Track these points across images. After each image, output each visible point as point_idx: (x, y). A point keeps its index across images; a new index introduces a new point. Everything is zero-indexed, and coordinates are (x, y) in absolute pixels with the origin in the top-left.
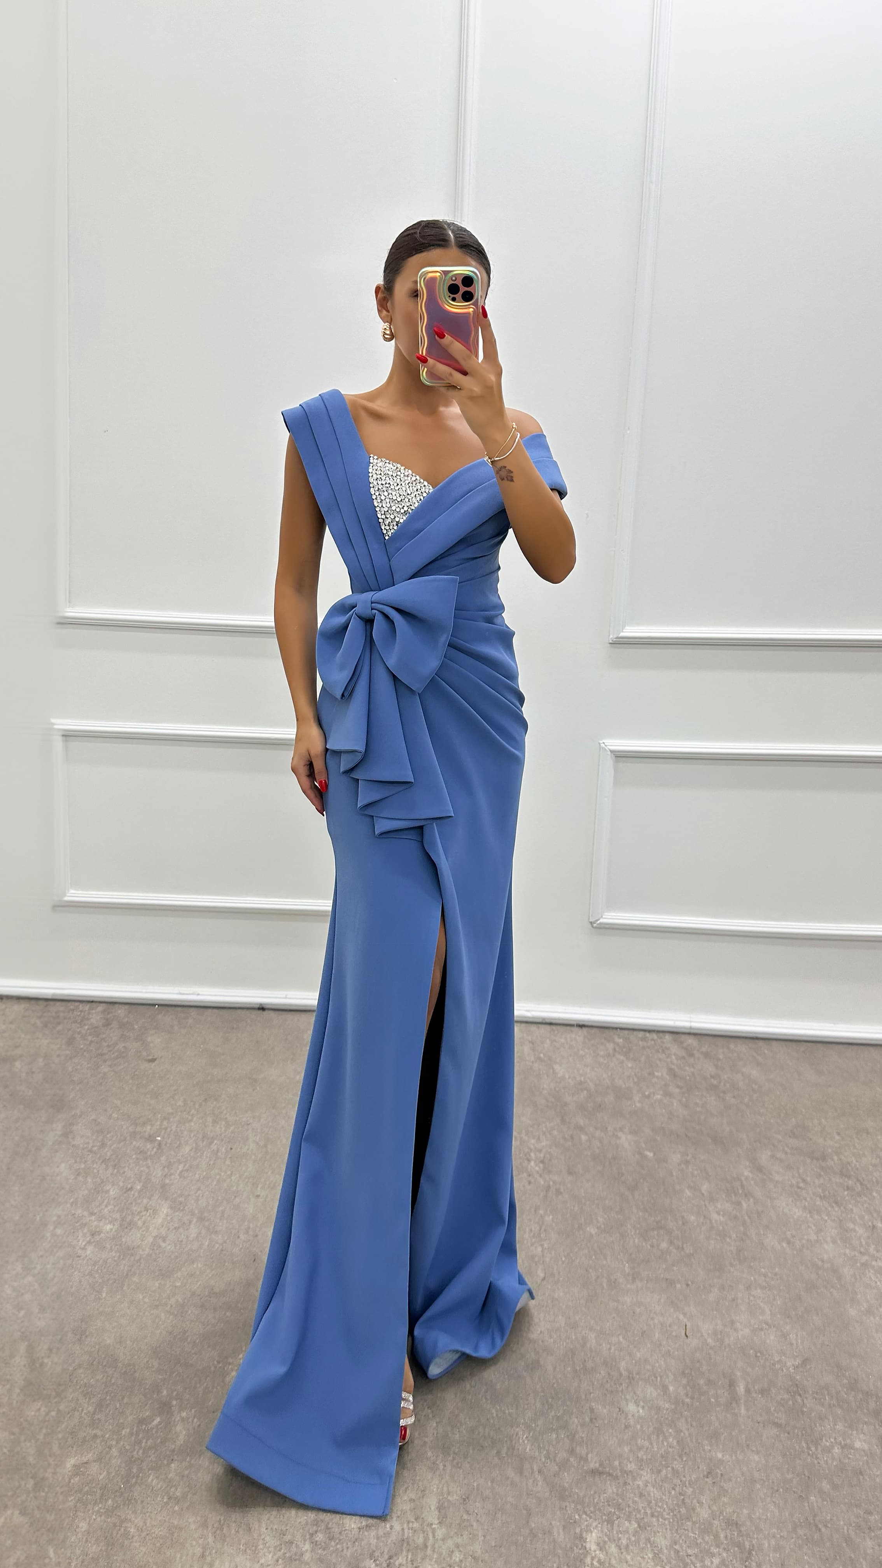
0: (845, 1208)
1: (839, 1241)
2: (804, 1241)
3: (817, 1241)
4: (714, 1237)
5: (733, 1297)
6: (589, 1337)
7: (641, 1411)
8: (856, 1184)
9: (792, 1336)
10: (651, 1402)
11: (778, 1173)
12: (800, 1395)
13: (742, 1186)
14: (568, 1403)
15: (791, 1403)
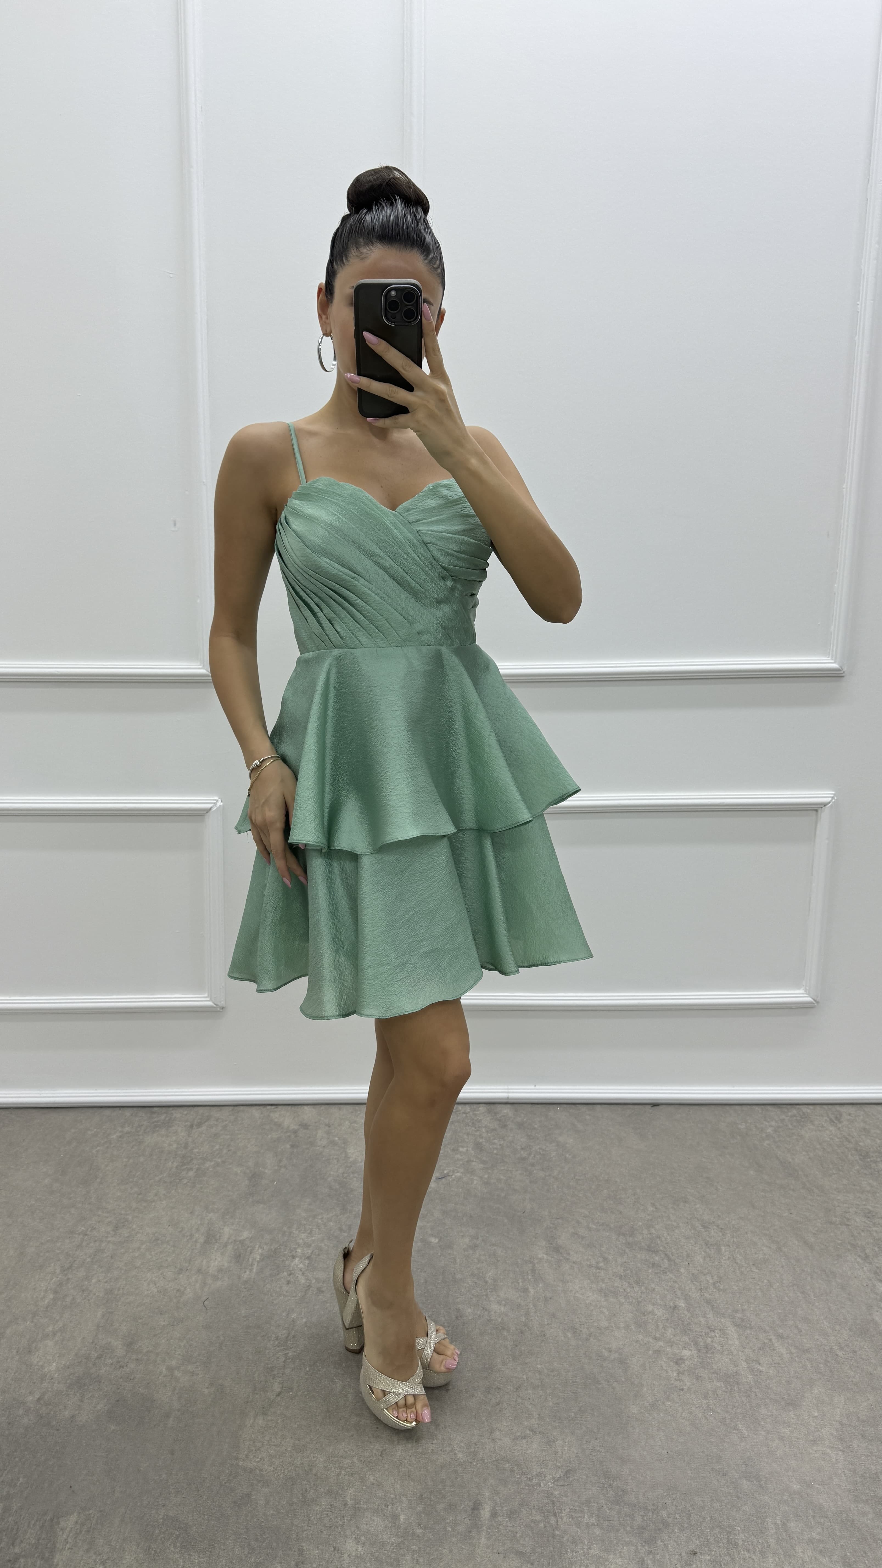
0: (646, 1288)
1: (633, 1327)
2: (592, 1330)
3: (607, 1328)
4: (490, 1331)
5: (497, 1401)
6: (317, 1462)
7: (360, 1549)
8: (663, 1260)
9: (560, 1442)
10: (374, 1537)
11: (576, 1253)
12: (555, 1515)
13: (533, 1270)
14: (274, 1544)
15: (542, 1525)
